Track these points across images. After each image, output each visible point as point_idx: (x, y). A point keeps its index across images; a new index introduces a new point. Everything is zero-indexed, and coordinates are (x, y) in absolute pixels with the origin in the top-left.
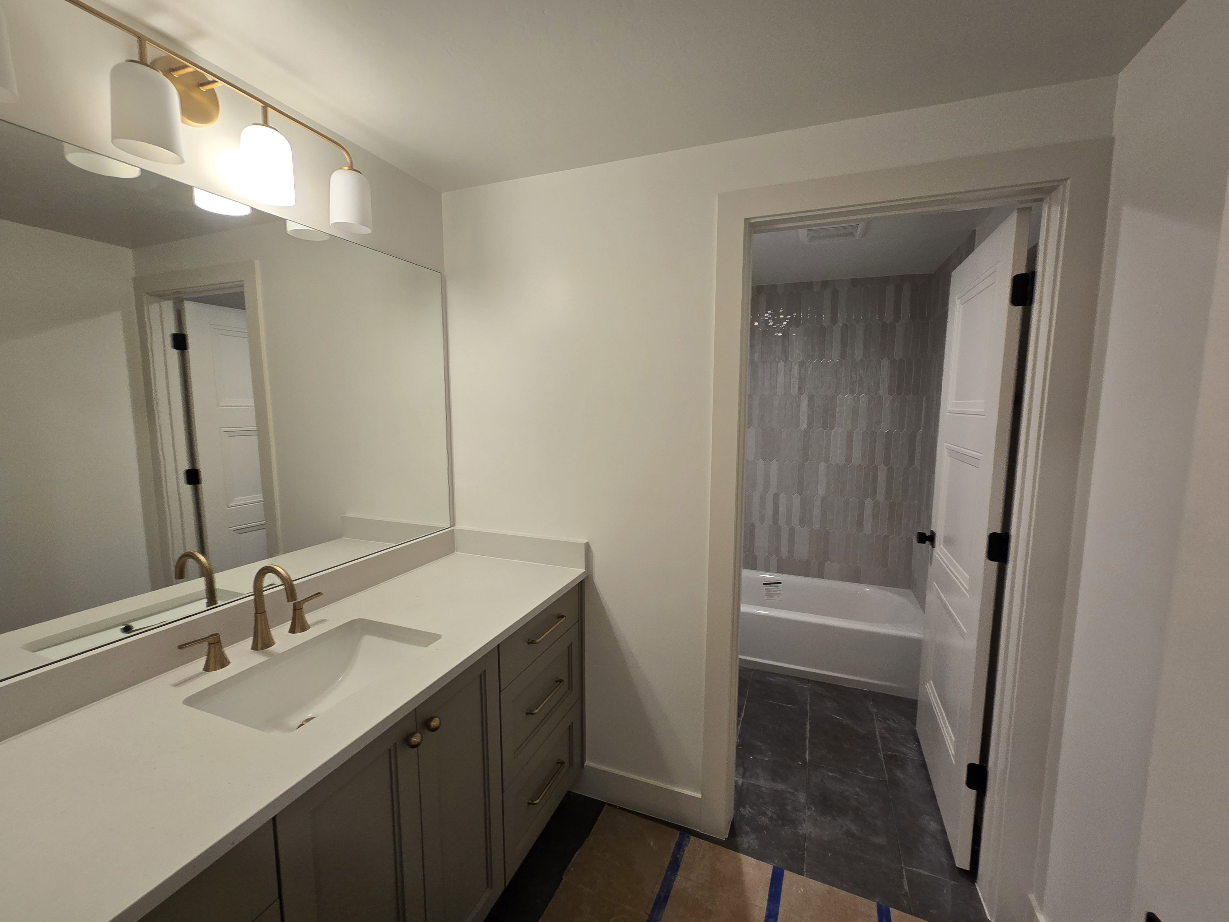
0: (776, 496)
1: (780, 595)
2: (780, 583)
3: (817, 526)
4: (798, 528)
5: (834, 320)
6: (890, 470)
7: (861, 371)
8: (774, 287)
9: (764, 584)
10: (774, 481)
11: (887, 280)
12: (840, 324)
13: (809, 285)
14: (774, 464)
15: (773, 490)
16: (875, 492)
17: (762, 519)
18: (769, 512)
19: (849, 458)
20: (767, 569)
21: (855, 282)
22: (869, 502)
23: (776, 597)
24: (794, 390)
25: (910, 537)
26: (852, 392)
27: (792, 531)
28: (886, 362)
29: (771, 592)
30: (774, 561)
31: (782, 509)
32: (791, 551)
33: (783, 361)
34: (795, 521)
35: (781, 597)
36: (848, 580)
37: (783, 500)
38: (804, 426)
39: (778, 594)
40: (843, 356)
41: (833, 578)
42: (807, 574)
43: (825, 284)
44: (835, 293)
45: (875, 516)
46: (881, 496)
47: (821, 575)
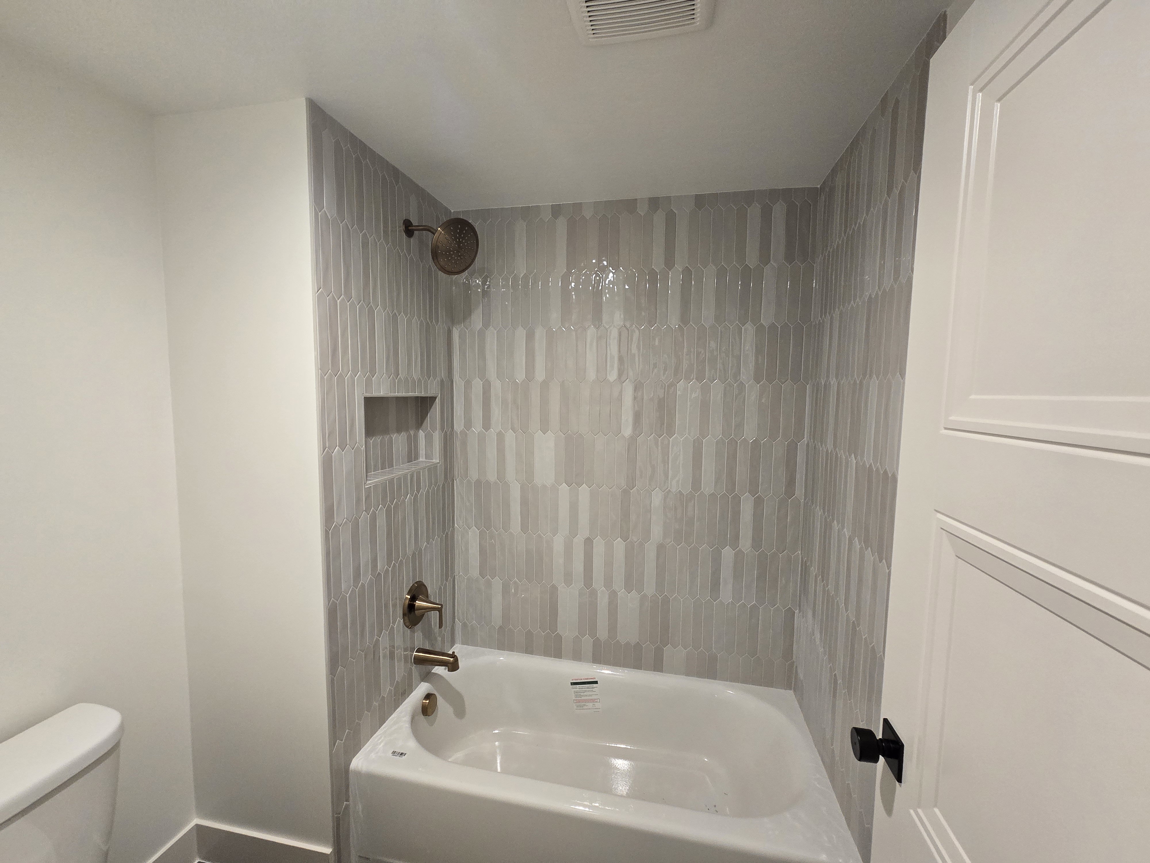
0: (589, 542)
1: (596, 702)
2: (596, 682)
3: (650, 589)
4: (622, 593)
5: (669, 263)
6: (758, 502)
7: (713, 344)
8: (578, 207)
9: (573, 684)
10: (584, 519)
11: (749, 197)
12: (679, 267)
13: (630, 205)
14: (584, 490)
15: (584, 532)
16: (736, 537)
17: (568, 578)
18: (578, 567)
19: (696, 483)
20: (577, 656)
21: (700, 200)
22: (728, 553)
23: (590, 705)
24: (613, 376)
25: (790, 607)
26: (699, 379)
27: (613, 595)
28: (749, 329)
29: (583, 698)
30: (587, 642)
31: (598, 562)
32: (613, 628)
33: (595, 326)
34: (618, 584)
35: (598, 705)
36: (700, 674)
37: (599, 547)
38: (627, 431)
39: (593, 701)
40: (684, 319)
41: (675, 671)
42: (637, 665)
43: (654, 203)
44: (671, 219)
45: (737, 575)
46: (746, 544)
47: (658, 666)
